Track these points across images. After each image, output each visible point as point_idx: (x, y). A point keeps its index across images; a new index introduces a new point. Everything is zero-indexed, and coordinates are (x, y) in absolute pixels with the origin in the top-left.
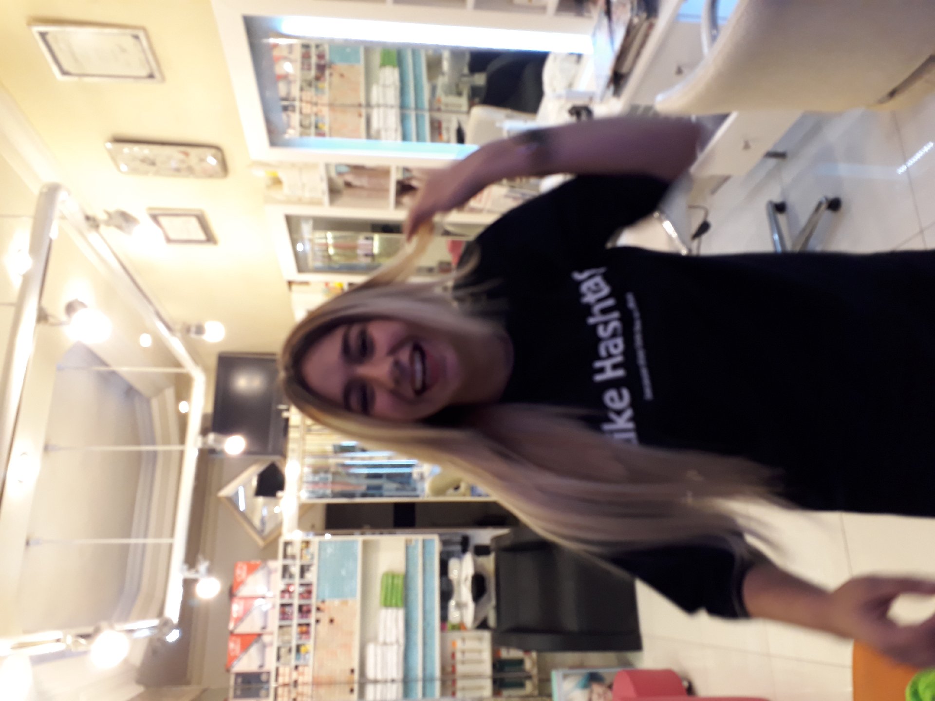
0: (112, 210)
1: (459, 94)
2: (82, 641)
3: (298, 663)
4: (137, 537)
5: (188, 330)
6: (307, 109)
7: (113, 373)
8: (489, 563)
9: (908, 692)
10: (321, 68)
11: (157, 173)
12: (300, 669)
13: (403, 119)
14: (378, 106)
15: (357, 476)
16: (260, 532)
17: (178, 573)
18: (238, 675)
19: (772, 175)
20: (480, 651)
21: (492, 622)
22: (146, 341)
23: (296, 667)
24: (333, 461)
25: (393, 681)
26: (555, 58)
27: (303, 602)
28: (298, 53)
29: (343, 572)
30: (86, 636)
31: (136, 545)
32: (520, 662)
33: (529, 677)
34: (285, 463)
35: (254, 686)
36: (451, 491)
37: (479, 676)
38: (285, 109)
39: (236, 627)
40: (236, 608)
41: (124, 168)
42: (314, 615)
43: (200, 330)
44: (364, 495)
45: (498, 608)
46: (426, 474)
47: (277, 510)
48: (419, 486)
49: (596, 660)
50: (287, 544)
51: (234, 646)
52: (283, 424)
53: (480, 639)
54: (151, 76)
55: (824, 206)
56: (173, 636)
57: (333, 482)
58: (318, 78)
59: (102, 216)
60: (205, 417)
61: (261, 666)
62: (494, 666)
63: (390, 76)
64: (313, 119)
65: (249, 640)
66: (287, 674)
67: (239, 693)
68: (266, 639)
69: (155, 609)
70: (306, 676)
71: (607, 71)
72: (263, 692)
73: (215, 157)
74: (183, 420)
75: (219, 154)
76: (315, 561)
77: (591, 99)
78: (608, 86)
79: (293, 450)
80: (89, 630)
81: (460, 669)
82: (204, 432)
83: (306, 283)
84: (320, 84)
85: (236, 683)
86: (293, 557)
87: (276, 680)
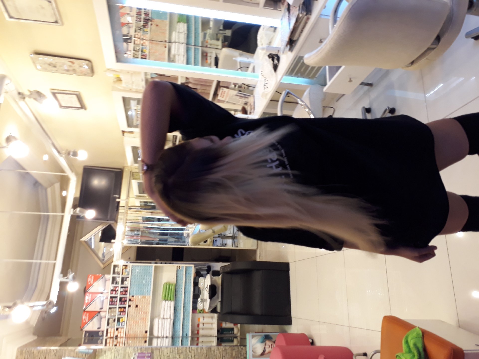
0: (32, 90)
1: (218, 40)
2: (7, 309)
3: (118, 327)
4: (37, 259)
5: (69, 154)
6: (138, 41)
7: (28, 173)
8: (219, 280)
9: (403, 341)
10: (147, 21)
11: (57, 71)
12: (119, 330)
13: (188, 50)
14: (176, 43)
15: (154, 233)
16: (102, 261)
17: (57, 278)
18: (86, 332)
19: (366, 94)
20: (212, 324)
21: (219, 310)
22: (46, 157)
23: (117, 329)
24: (142, 225)
25: (167, 337)
26: (264, 28)
27: (122, 296)
28: (134, 13)
29: (144, 282)
30: (9, 307)
31: (36, 263)
32: (232, 329)
33: (236, 337)
34: (117, 225)
35: (95, 338)
36: (202, 243)
37: (211, 336)
38: (126, 41)
39: (86, 308)
40: (88, 298)
41: (39, 67)
42: (127, 303)
43: (75, 154)
44: (158, 244)
45: (222, 302)
46: (190, 234)
47: (111, 250)
48: (186, 240)
49: (269, 329)
50: (115, 266)
51: (85, 317)
52: (116, 205)
53: (212, 318)
54: (56, 22)
55: (388, 111)
56: (54, 310)
57: (141, 236)
58: (144, 26)
59: (27, 93)
60: (75, 199)
61: (99, 328)
62: (218, 331)
63: (182, 27)
64: (141, 47)
65: (93, 315)
66: (112, 332)
67: (86, 341)
68: (102, 314)
69: (45, 296)
70: (122, 333)
71: (286, 39)
72: (99, 341)
73: (87, 65)
74: (64, 200)
75: (90, 64)
76: (130, 276)
77: (279, 51)
78: (287, 46)
79: (121, 219)
80: (11, 304)
81: (201, 332)
82: (74, 207)
83: (132, 132)
84: (145, 29)
85: (85, 336)
86: (118, 273)
87: (107, 335)
